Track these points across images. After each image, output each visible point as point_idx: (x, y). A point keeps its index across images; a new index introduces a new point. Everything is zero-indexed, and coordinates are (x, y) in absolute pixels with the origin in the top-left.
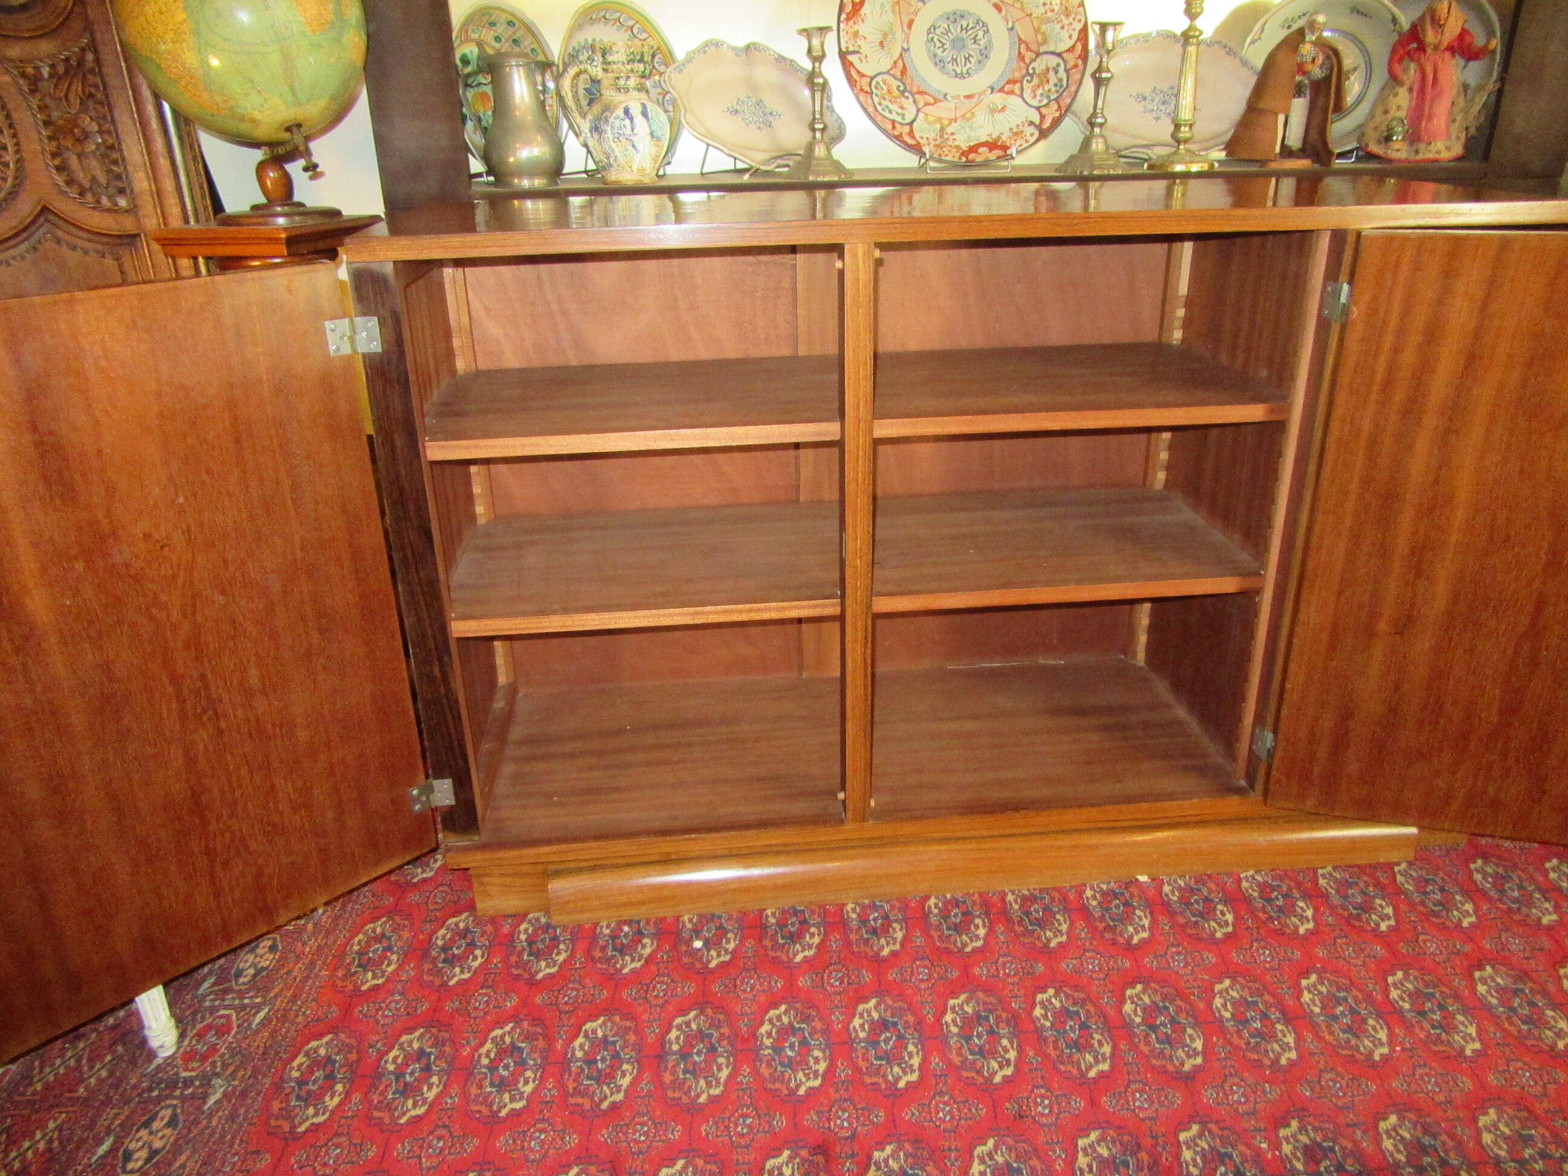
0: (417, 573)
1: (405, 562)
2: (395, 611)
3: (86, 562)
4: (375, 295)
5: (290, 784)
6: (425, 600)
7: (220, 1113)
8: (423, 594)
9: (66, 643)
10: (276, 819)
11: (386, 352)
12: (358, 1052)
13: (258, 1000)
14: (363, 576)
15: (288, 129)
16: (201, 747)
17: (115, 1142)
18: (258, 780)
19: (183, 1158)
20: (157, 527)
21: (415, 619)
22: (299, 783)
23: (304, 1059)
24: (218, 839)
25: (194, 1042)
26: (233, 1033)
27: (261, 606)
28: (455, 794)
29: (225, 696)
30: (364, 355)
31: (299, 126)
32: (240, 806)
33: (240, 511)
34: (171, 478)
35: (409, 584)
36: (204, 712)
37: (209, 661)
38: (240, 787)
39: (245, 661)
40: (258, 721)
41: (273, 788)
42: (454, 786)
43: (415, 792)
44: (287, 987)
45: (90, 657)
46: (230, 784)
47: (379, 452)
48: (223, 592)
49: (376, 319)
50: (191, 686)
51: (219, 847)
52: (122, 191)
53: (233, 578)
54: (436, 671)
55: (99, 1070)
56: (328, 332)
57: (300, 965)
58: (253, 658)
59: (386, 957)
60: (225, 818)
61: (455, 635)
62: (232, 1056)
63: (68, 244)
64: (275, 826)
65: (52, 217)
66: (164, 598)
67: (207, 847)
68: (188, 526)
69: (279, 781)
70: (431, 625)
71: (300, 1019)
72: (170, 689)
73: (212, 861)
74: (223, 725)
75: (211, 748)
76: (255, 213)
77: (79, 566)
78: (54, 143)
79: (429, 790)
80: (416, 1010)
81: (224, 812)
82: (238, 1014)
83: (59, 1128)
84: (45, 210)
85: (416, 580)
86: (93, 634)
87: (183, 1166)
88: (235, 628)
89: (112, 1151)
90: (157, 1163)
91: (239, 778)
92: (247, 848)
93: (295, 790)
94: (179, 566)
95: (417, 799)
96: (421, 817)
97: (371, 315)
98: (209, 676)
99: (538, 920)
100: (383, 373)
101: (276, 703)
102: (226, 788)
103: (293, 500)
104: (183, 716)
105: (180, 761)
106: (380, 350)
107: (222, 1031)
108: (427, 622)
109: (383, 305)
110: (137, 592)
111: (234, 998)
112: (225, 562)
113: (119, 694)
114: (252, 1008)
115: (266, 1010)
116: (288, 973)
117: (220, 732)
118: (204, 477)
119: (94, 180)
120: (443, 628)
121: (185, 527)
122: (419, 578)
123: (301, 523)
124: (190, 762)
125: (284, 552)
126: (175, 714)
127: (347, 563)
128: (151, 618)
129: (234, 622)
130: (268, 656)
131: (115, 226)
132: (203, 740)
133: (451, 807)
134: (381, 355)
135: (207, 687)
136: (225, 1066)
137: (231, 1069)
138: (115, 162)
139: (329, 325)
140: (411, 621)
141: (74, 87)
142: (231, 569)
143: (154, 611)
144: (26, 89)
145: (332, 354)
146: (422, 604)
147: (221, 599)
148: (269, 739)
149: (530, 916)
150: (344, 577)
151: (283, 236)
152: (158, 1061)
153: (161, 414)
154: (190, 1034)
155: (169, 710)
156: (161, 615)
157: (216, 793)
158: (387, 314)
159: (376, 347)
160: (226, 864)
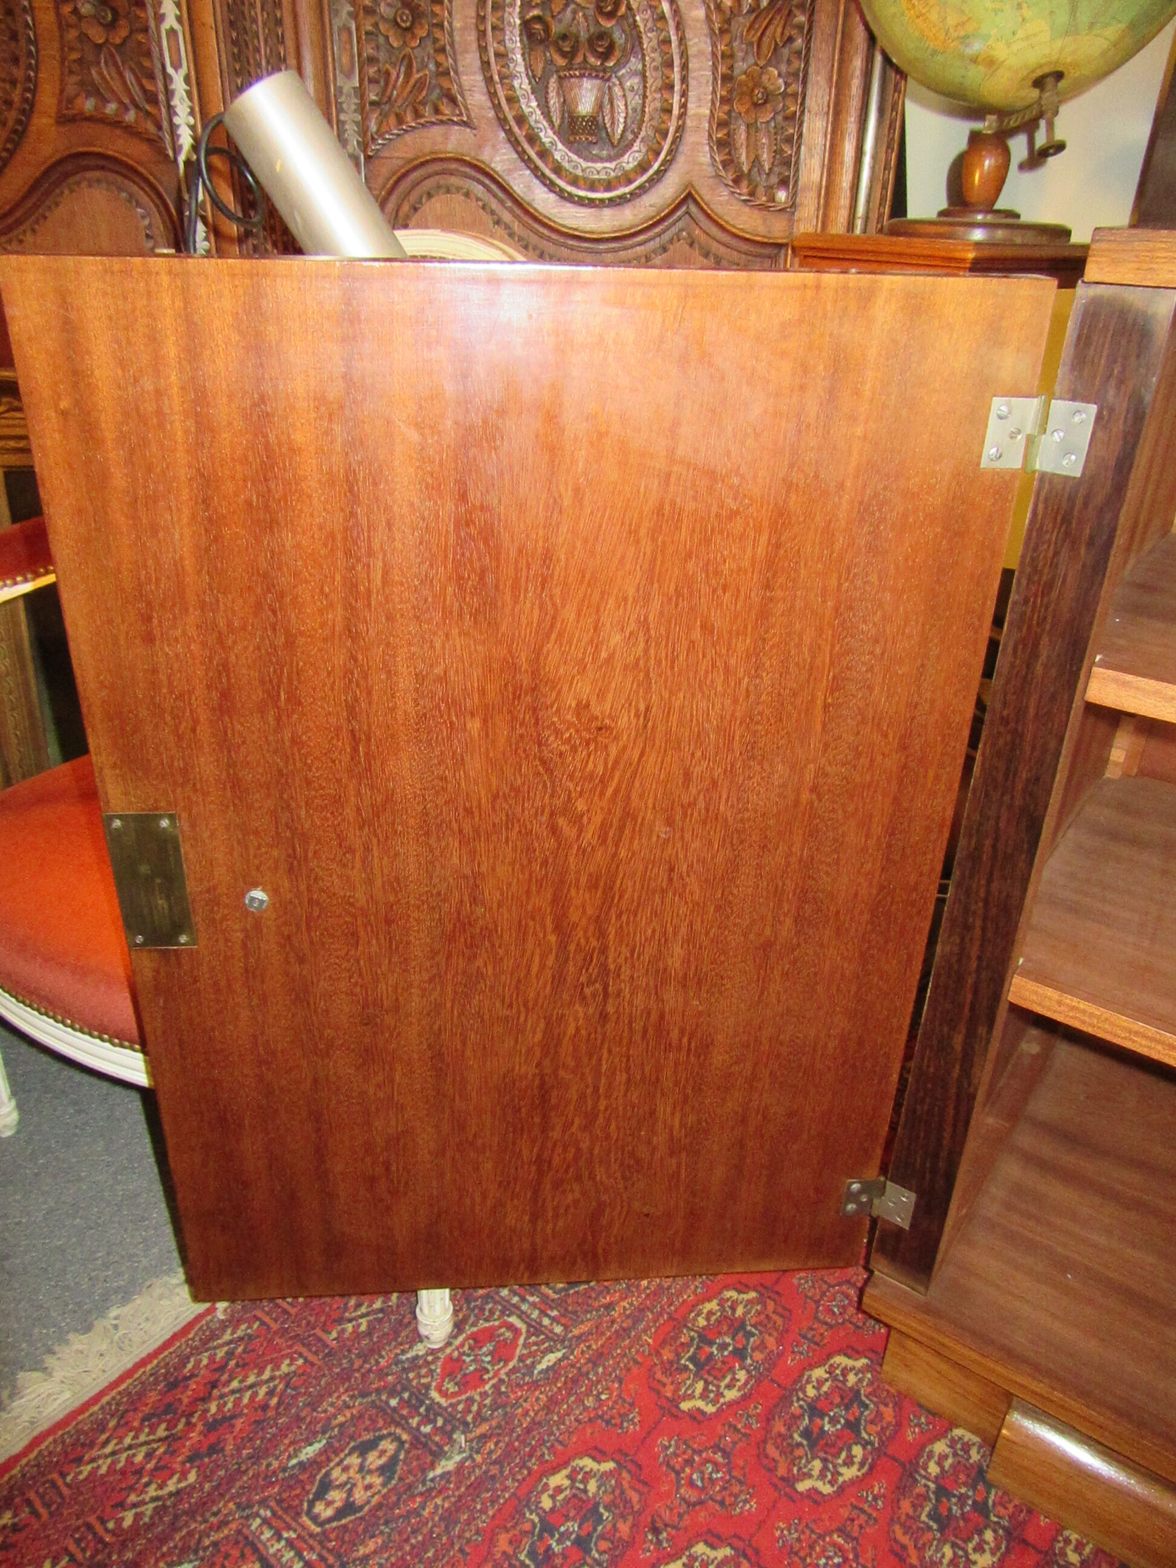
0: (989, 882)
1: (974, 857)
2: (927, 925)
3: (485, 721)
4: (1112, 360)
5: (678, 1115)
6: (984, 929)
7: (439, 1501)
8: (985, 919)
9: (427, 834)
10: (643, 1152)
11: (1089, 479)
12: (634, 1525)
13: (558, 1329)
14: (897, 858)
15: (1039, 83)
16: (571, 1030)
17: (323, 1452)
18: (634, 1096)
19: (371, 1545)
20: (601, 695)
21: (956, 949)
22: (691, 1119)
23: (567, 1483)
24: (559, 1150)
25: (466, 1348)
26: (511, 1365)
27: (720, 859)
28: (914, 1217)
29: (626, 972)
30: (1043, 476)
31: (1059, 76)
32: (601, 1120)
33: (735, 701)
34: (644, 624)
35: (968, 893)
36: (590, 982)
37: (619, 916)
38: (608, 1097)
39: (670, 930)
40: (662, 1016)
41: (653, 1113)
42: (917, 1205)
43: (855, 1187)
44: (598, 1330)
45: (455, 860)
46: (596, 1089)
47: (1002, 662)
48: (670, 822)
49: (1093, 409)
50: (583, 941)
51: (556, 1160)
52: (784, 183)
53: (692, 804)
54: (958, 1040)
55: (362, 1316)
56: (992, 420)
57: (625, 1304)
58: (683, 930)
59: (731, 1369)
60: (574, 1129)
61: (1012, 997)
62: (494, 1407)
63: (701, 248)
64: (638, 1161)
65: (693, 209)
66: (581, 805)
67: (539, 1156)
68: (648, 709)
69: (664, 1109)
70: (978, 970)
71: (590, 1402)
72: (553, 938)
73: (540, 1173)
74: (610, 1009)
75: (583, 1032)
76: (942, 219)
77: (474, 725)
78: (726, 108)
79: (874, 1189)
80: (733, 1505)
81: (577, 1121)
82: (529, 1335)
83: (287, 1378)
84: (689, 195)
85: (982, 894)
86: (467, 829)
87: (366, 1558)
88: (670, 880)
89: (314, 1464)
90: (345, 1526)
91: (610, 1086)
92: (592, 1177)
93: (682, 1125)
94: (616, 762)
95: (853, 1197)
96: (851, 1224)
97: (1086, 399)
98: (611, 937)
99: (966, 1448)
100: (1066, 520)
101: (696, 1002)
102: (589, 1091)
103: (826, 707)
104: (559, 979)
105: (539, 1036)
106: (1078, 475)
107: (502, 1353)
108: (974, 965)
109: (1121, 382)
110: (545, 786)
111: (534, 1305)
112: (687, 776)
113: (481, 922)
114: (548, 1338)
115: (559, 1355)
116: (609, 1307)
117: (604, 1017)
118: (697, 634)
119: (756, 162)
120: (999, 981)
121: (642, 707)
122: (988, 892)
123: (826, 746)
124: (550, 1045)
125: (784, 786)
126: (548, 974)
127: (877, 830)
128: (554, 830)
129: (672, 870)
130: (707, 934)
131: (762, 230)
132: (576, 1019)
133: (901, 1230)
134: (1080, 482)
135: (604, 950)
136: (479, 1418)
137: (484, 1428)
138: (789, 140)
139: (999, 405)
140: (948, 949)
141: (772, 28)
142: (694, 791)
143: (561, 821)
144: (717, 26)
145: (984, 463)
146: (978, 932)
147: (661, 830)
148: (669, 1047)
149: (958, 1432)
150: (865, 849)
151: (971, 255)
152: (419, 1349)
153: (659, 511)
154: (470, 1330)
155: (542, 966)
156: (569, 831)
157: (573, 1095)
158: (1122, 406)
159: (1072, 466)
160: (557, 1185)
